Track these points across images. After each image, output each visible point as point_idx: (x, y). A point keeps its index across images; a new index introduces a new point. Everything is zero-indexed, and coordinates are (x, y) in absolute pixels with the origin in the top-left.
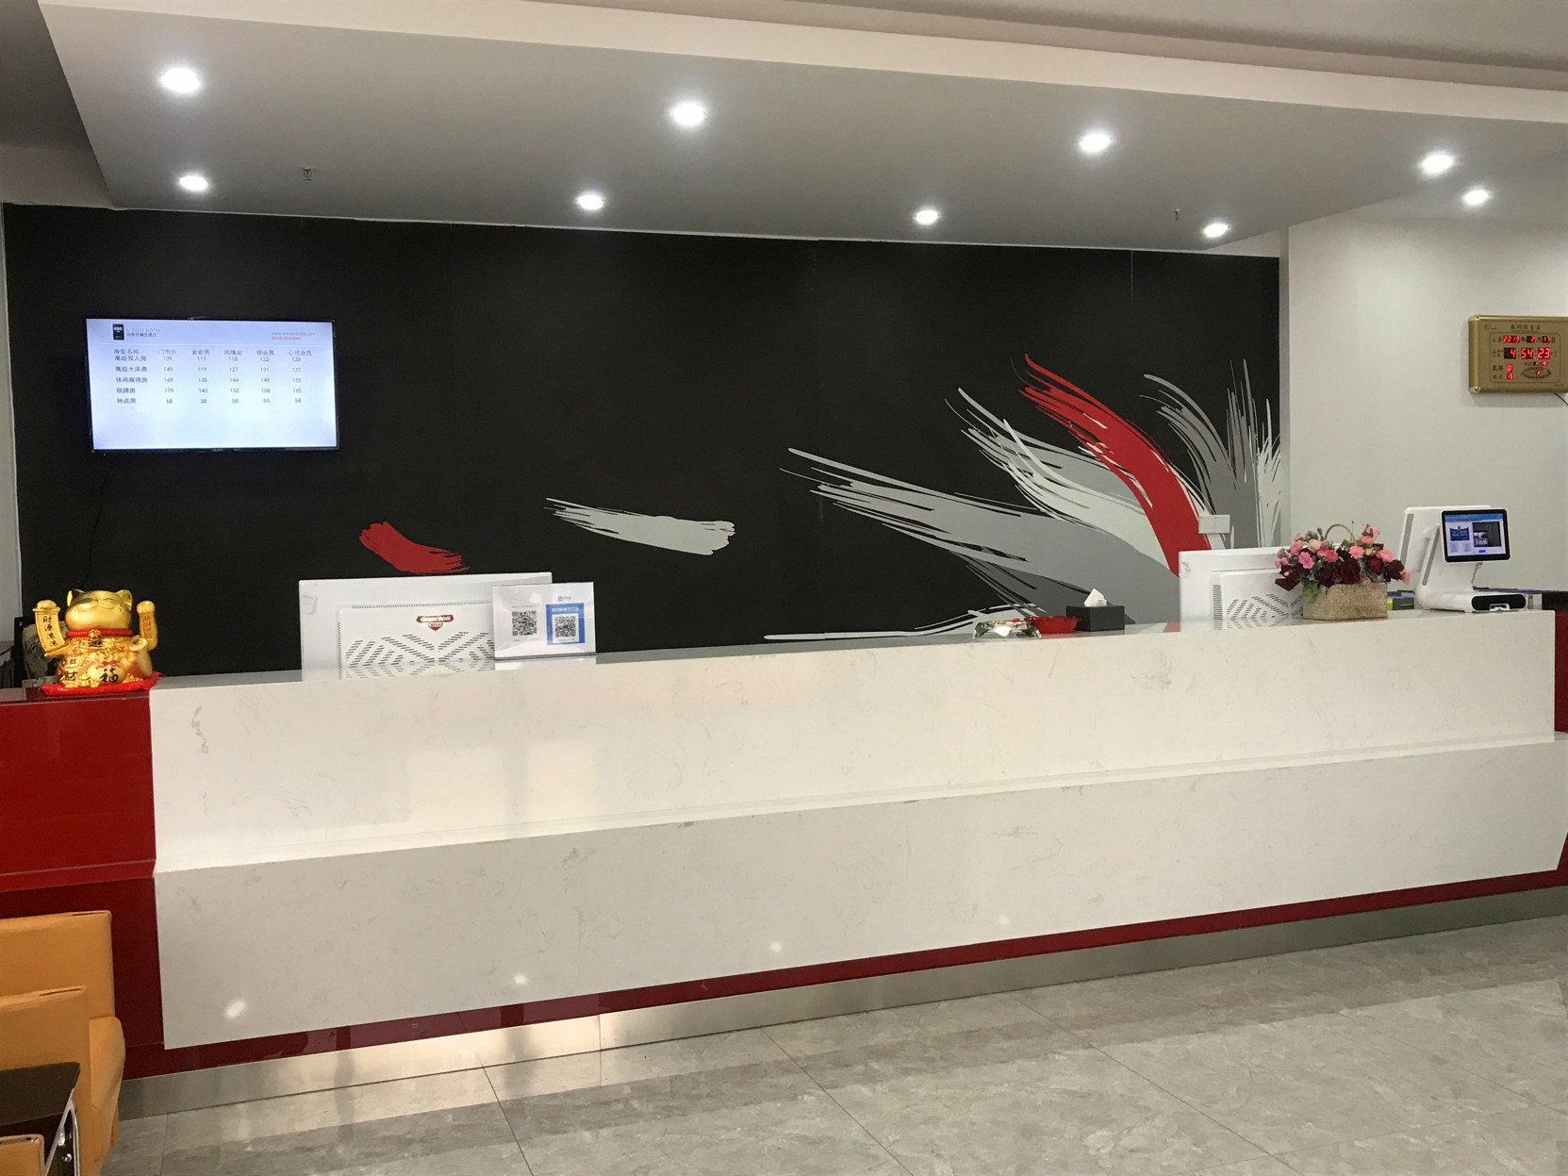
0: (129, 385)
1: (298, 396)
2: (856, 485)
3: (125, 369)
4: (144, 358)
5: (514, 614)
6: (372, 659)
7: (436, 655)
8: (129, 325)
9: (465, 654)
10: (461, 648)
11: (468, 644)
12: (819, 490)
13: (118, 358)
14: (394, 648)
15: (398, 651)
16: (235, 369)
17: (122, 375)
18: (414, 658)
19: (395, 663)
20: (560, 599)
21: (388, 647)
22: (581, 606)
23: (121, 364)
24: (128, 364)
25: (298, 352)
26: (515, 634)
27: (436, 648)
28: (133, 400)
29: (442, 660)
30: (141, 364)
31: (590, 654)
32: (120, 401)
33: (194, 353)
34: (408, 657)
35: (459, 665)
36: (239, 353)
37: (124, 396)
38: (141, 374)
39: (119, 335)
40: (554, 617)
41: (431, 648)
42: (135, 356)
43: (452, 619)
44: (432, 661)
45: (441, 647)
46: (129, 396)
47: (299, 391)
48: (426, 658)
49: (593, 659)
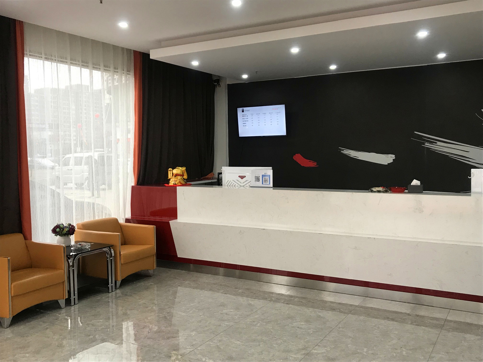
0: (245, 122)
1: (278, 123)
2: (439, 143)
3: (244, 119)
4: (247, 116)
5: (255, 176)
6: (231, 184)
7: (242, 185)
8: (245, 109)
9: (247, 185)
10: (247, 184)
11: (248, 183)
12: (425, 145)
13: (243, 116)
14: (234, 183)
15: (235, 183)
16: (265, 117)
17: (244, 120)
18: (238, 185)
19: (234, 186)
20: (265, 173)
21: (233, 182)
22: (270, 175)
23: (243, 118)
24: (245, 117)
25: (277, 112)
26: (255, 181)
27: (242, 183)
28: (246, 126)
29: (243, 186)
30: (247, 117)
31: (272, 187)
32: (243, 126)
33: (257, 114)
34: (237, 185)
35: (246, 187)
36: (266, 113)
37: (244, 125)
38: (247, 120)
39: (243, 111)
40: (263, 178)
41: (241, 183)
42: (246, 115)
43: (245, 177)
44: (241, 186)
45: (243, 183)
46: (245, 125)
47: (278, 122)
48: (240, 185)
49: (272, 189)
